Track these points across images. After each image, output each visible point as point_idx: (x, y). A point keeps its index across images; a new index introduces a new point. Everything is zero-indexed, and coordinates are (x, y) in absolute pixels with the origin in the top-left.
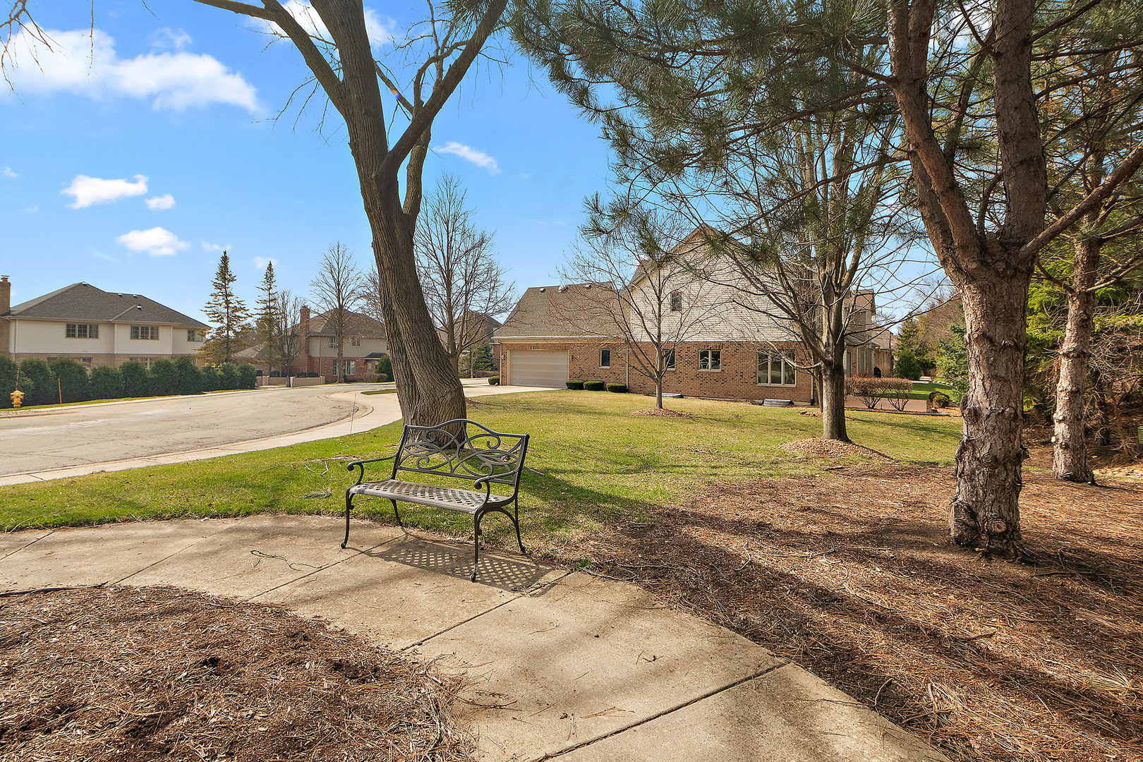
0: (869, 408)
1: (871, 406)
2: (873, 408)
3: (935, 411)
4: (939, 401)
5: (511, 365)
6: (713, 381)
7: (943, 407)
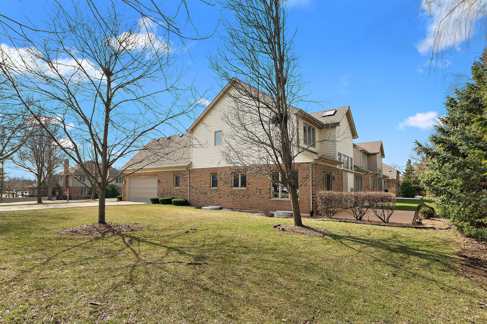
0: (357, 219)
1: (358, 218)
2: (360, 219)
3: (419, 223)
4: (424, 213)
5: (129, 187)
6: (241, 197)
7: (428, 218)
